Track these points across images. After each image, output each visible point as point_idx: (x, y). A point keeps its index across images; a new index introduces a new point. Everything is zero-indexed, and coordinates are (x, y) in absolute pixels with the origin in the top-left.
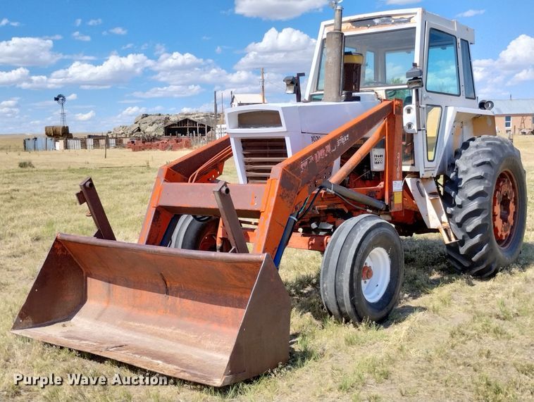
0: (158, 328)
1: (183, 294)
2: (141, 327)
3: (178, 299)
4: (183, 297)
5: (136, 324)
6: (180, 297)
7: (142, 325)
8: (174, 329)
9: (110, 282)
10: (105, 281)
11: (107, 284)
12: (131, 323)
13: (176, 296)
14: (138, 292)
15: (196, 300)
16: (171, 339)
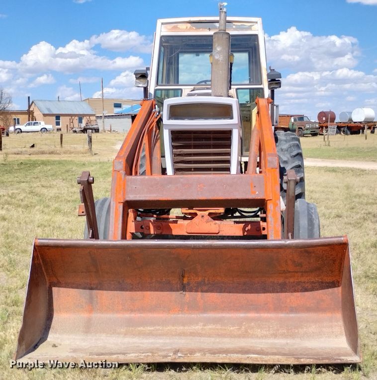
0: (182, 328)
1: (206, 288)
2: (157, 330)
3: (199, 294)
4: (207, 291)
5: (149, 328)
6: (202, 291)
7: (158, 328)
8: (204, 325)
9: (91, 289)
10: (85, 288)
11: (88, 291)
12: (141, 328)
13: (197, 291)
14: (139, 294)
15: (224, 292)
16: (210, 336)
